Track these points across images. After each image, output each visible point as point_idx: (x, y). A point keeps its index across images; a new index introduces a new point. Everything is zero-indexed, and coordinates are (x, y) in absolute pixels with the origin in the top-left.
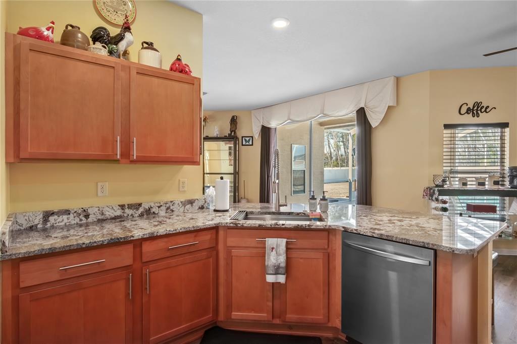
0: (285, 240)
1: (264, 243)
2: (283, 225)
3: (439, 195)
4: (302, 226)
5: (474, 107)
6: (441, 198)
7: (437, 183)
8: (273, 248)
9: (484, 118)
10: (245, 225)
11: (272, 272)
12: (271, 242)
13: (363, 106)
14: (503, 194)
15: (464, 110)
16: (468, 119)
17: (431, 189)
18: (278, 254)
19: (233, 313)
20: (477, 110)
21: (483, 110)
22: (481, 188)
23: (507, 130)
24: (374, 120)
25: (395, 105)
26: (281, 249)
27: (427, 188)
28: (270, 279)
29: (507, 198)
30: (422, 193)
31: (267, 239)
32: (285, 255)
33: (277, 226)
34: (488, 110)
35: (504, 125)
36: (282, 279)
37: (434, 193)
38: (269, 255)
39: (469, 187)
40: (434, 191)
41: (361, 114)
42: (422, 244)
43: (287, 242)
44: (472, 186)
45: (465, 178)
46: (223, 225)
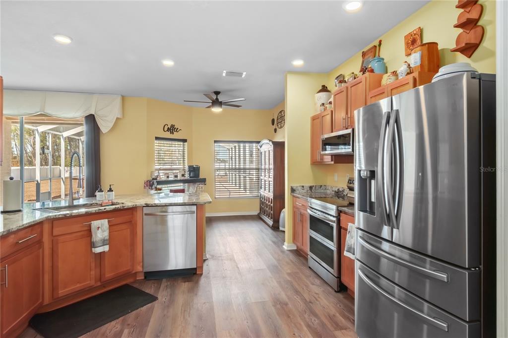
0: (107, 220)
1: (90, 226)
2: (105, 209)
3: (157, 185)
4: (118, 208)
5: (171, 127)
6: (158, 187)
7: (154, 177)
8: (98, 228)
9: (176, 135)
10: (73, 214)
11: (100, 245)
12: (95, 224)
13: (93, 113)
14: (184, 181)
15: (166, 129)
16: (168, 135)
17: (150, 181)
18: (103, 231)
19: (60, 292)
20: (172, 130)
21: (175, 130)
22: (176, 179)
23: (186, 144)
24: (104, 127)
25: (122, 118)
26: (104, 227)
27: (147, 181)
28: (98, 250)
29: (186, 184)
30: (142, 184)
31: (92, 222)
32: (108, 231)
33: (100, 211)
34: (178, 131)
35: (185, 141)
36: (106, 248)
37: (153, 184)
38: (96, 234)
39: (170, 179)
40: (153, 182)
41: (91, 119)
42: (192, 204)
43: (109, 222)
44: (171, 178)
45: (168, 173)
46: (52, 217)
